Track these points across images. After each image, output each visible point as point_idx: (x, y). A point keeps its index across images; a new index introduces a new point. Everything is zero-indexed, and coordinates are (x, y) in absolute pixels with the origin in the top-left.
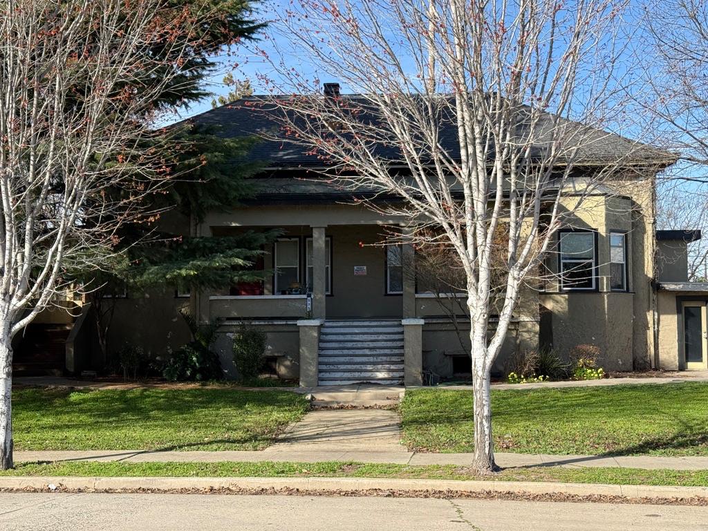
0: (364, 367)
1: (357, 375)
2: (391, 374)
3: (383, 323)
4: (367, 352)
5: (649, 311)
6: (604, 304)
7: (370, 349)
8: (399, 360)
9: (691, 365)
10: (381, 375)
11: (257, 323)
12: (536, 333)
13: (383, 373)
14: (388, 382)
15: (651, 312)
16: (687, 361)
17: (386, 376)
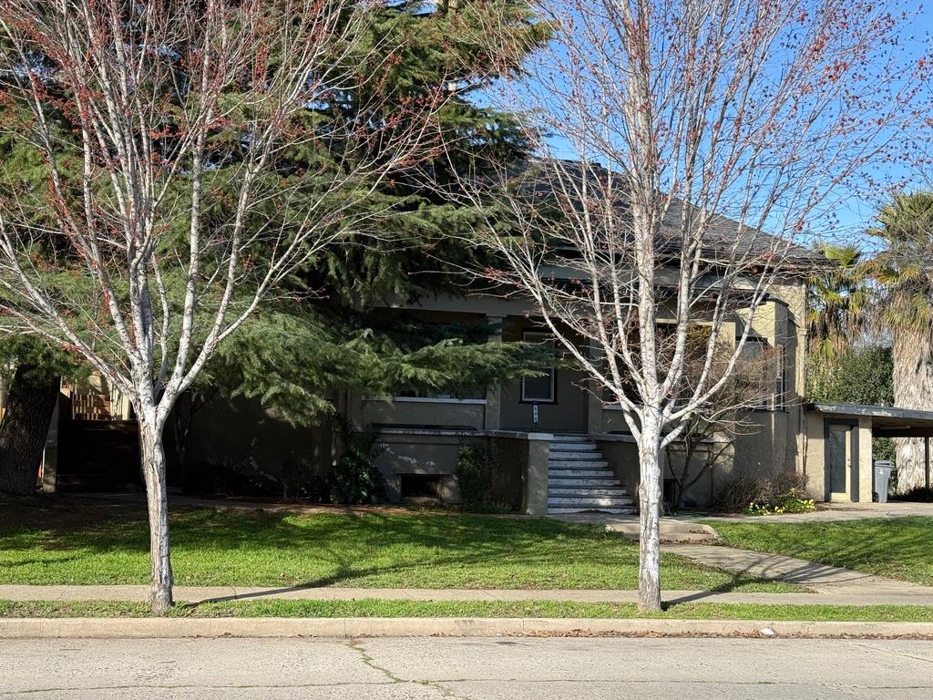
0: (578, 492)
1: (577, 501)
2: (615, 501)
3: (565, 438)
4: (569, 473)
5: (799, 434)
6: (771, 424)
7: (572, 469)
8: (612, 484)
9: (835, 496)
10: (605, 502)
11: (421, 433)
12: (731, 457)
13: (606, 500)
14: (618, 511)
15: (801, 435)
16: (831, 492)
17: (610, 503)
